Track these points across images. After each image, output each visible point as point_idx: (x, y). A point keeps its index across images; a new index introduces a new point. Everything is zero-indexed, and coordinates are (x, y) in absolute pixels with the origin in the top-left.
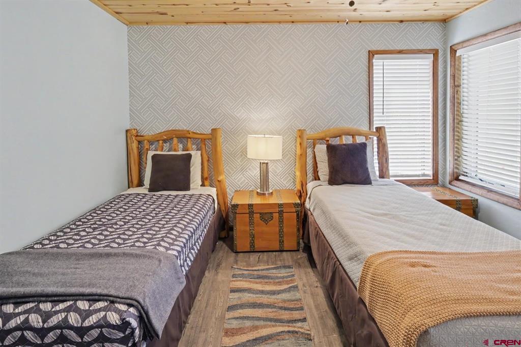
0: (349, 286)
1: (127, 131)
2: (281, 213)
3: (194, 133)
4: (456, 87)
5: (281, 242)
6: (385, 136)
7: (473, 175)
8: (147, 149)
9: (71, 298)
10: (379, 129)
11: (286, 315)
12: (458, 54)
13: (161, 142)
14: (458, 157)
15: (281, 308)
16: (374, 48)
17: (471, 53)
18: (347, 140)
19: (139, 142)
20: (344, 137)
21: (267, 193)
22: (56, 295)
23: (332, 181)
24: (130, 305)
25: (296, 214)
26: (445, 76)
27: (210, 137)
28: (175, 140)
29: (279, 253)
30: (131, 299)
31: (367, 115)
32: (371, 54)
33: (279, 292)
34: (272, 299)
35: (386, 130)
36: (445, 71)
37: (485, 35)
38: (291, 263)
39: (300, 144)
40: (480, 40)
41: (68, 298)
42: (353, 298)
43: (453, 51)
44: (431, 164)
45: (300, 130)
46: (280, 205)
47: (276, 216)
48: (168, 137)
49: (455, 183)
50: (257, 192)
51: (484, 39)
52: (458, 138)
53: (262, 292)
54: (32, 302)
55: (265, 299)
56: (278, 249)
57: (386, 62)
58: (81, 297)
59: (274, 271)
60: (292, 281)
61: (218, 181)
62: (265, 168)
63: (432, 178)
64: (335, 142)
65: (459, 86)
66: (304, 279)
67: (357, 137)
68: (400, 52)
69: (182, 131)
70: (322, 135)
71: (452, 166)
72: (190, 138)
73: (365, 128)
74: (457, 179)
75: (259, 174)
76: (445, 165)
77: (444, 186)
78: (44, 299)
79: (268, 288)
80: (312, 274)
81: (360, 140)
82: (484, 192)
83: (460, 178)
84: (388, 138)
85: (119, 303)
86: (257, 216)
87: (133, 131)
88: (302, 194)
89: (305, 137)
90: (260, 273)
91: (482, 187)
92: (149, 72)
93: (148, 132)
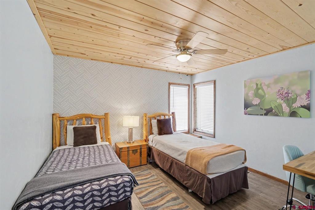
0: (180, 164)
1: (53, 115)
2: (141, 149)
3: (95, 115)
4: (195, 98)
5: (141, 162)
6: (175, 116)
7: (200, 128)
8: (66, 124)
9: (105, 178)
10: (173, 113)
11: (155, 183)
12: (196, 87)
13: (75, 120)
14: (195, 123)
15: (152, 182)
16: (171, 82)
17: (200, 88)
18: (162, 118)
19: (60, 121)
20: (161, 116)
21: (131, 142)
22: (98, 179)
23: (160, 134)
24: (129, 175)
25: (146, 149)
26: (192, 94)
27: (104, 117)
28: (84, 119)
29: (140, 167)
30: (129, 173)
31: (168, 107)
32: (170, 84)
33: (148, 178)
34: (147, 180)
35: (175, 113)
36: (192, 93)
37: (204, 82)
38: (147, 169)
39: (146, 119)
40: (202, 84)
41: (104, 178)
42: (183, 166)
43: (194, 86)
44: (187, 126)
45: (145, 114)
46: (140, 146)
47: (139, 151)
48: (80, 117)
49: (195, 132)
50: (127, 142)
51: (204, 83)
52: (195, 116)
53: (142, 180)
54: (89, 183)
55: (145, 181)
56: (139, 165)
57: (175, 87)
58: (109, 177)
59: (142, 172)
60: (151, 174)
61: (108, 139)
62: (131, 130)
63: (187, 131)
64: (159, 118)
65: (196, 98)
66: (154, 172)
67: (166, 116)
68: (179, 84)
69: (87, 114)
70: (154, 116)
71: (194, 126)
72: (93, 118)
73: (167, 113)
74: (195, 131)
75: (128, 135)
76: (191, 126)
77: (191, 134)
78: (93, 181)
79: (143, 178)
80: (156, 170)
81: (167, 117)
82: (203, 134)
83: (196, 130)
84: (176, 116)
85: (124, 175)
86: (131, 152)
87: (57, 114)
88: (147, 140)
89: (147, 117)
90: (137, 174)
91: (203, 132)
92: (68, 82)
93: (65, 115)
